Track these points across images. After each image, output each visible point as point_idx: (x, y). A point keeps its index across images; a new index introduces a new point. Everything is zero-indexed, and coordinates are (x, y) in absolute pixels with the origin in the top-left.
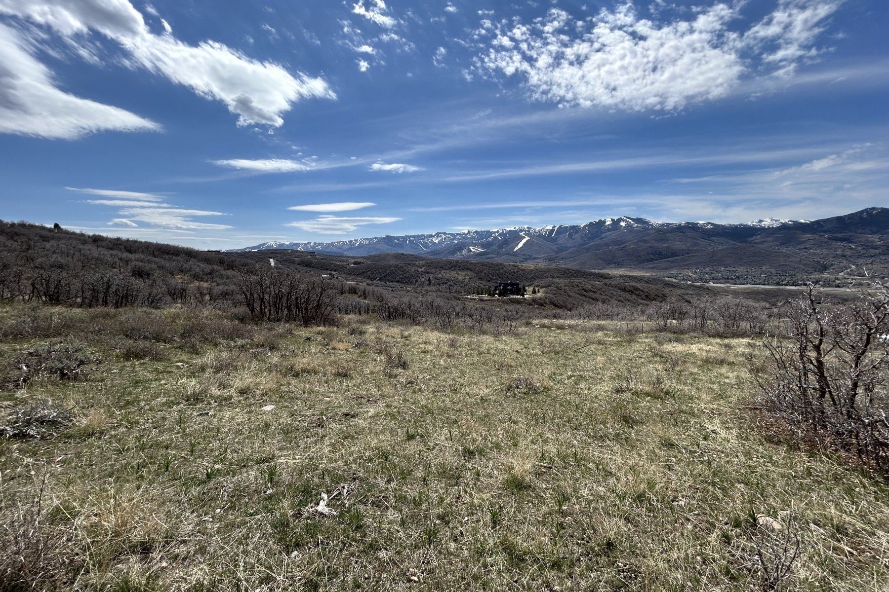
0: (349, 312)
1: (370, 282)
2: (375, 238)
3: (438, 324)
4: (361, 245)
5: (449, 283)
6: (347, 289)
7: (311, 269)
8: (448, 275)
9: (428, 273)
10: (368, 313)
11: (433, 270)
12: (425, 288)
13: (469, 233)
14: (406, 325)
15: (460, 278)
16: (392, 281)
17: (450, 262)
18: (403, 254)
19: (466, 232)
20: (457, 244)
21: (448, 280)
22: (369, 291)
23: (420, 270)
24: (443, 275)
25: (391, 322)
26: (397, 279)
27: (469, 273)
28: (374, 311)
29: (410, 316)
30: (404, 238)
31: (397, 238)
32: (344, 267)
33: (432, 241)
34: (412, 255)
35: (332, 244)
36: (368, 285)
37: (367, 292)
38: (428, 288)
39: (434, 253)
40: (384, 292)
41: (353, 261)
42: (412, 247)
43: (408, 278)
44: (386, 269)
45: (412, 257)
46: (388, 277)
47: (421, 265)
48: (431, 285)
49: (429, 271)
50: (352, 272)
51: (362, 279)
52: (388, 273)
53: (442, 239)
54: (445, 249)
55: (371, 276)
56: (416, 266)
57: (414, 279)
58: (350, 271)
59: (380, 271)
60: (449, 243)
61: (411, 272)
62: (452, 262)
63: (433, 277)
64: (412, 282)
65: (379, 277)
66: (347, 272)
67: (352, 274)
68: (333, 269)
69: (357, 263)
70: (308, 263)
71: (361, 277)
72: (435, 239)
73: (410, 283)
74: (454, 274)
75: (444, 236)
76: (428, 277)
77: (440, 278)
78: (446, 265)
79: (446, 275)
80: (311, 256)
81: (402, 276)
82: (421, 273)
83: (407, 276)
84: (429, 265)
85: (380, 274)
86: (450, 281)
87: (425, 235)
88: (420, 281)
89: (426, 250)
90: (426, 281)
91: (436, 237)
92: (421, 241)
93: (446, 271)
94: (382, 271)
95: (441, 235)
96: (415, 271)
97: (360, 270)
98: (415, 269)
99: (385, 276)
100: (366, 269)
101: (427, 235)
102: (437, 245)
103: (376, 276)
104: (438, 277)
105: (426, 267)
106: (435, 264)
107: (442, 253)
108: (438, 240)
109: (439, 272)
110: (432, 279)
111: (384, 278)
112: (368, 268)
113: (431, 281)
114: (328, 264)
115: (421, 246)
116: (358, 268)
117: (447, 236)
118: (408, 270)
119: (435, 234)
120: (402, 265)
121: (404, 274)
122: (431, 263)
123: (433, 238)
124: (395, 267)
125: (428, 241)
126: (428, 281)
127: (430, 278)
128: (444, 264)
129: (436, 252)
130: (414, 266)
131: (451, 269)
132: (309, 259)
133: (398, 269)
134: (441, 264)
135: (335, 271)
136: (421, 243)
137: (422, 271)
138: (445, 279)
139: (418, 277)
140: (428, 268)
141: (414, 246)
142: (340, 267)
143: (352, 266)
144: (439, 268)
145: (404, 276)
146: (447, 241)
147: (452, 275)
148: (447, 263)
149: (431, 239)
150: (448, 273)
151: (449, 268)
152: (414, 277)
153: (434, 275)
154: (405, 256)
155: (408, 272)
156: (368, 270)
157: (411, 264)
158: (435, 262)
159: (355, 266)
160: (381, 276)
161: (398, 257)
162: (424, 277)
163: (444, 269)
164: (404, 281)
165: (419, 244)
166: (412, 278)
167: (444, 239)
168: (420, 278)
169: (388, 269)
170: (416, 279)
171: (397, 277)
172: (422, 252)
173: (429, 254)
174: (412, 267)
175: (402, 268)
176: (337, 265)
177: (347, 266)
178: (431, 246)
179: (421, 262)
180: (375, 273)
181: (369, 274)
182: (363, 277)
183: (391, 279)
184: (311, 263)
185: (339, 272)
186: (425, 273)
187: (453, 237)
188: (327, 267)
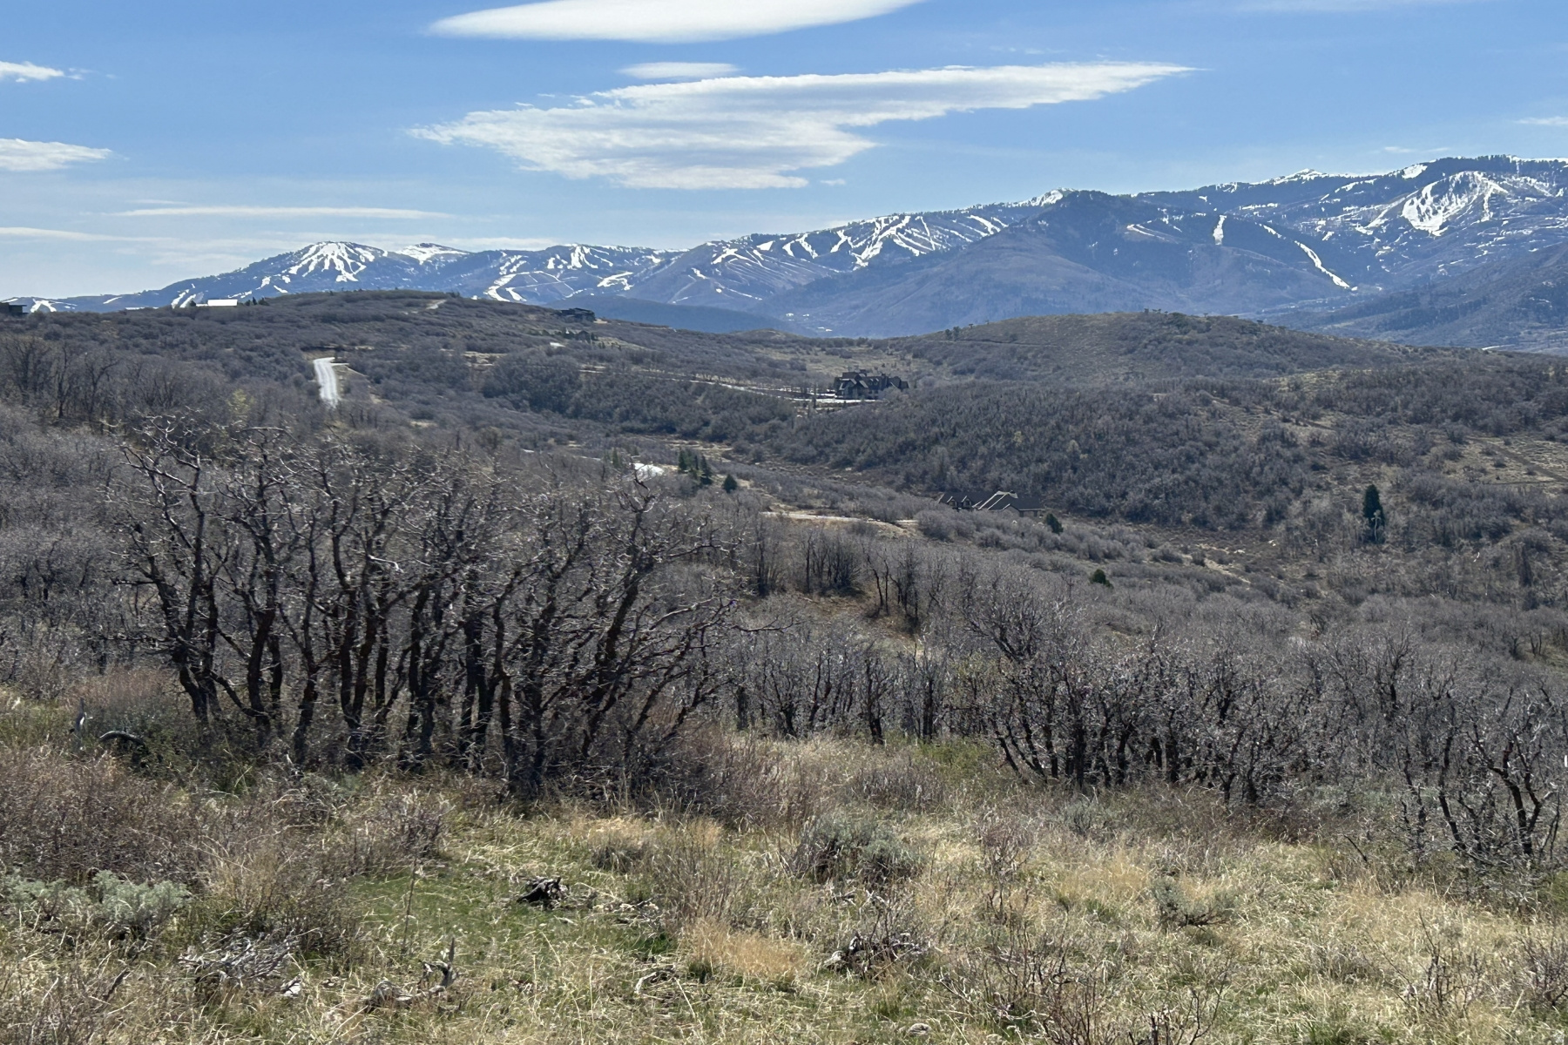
0: (800, 718)
1: (946, 516)
2: (989, 212)
3: (1438, 840)
4: (893, 264)
5: (1522, 531)
6: (791, 560)
7: (564, 426)
8: (1514, 471)
9: (1360, 454)
10: (930, 730)
11: (1402, 438)
12: (1340, 565)
14: (1202, 829)
16: (1102, 514)
17: (1533, 378)
18: (1178, 321)
21: (1514, 509)
22: (940, 578)
23: (1303, 433)
24: (1474, 474)
25: (1088, 806)
26: (1134, 498)
28: (972, 722)
29: (1220, 771)
30: (1196, 209)
31: (1143, 208)
32: (773, 413)
33: (1397, 223)
34: (1251, 328)
35: (702, 256)
36: (934, 533)
37: (922, 585)
38: (1363, 565)
39: (1412, 306)
40: (1043, 587)
41: (835, 368)
42: (1249, 267)
43: (1214, 489)
44: (1058, 426)
45: (1245, 339)
46: (1074, 477)
47: (1312, 395)
48: (1383, 541)
49: (1372, 438)
50: (827, 445)
51: (895, 494)
52: (1074, 452)
53: (1478, 205)
54: (1495, 277)
55: (955, 473)
56: (1278, 405)
57: (1261, 495)
58: (815, 441)
59: (1018, 438)
60: (1526, 238)
61: (1236, 449)
62: (1547, 378)
63: (1398, 487)
64: (1242, 518)
65: (1010, 477)
66: (794, 450)
67: (827, 460)
68: (707, 424)
69: (859, 384)
70: (551, 383)
71: (890, 484)
72: (1423, 209)
73: (1232, 527)
74: (1560, 461)
75: (1490, 183)
76: (1363, 487)
77: (1455, 494)
78: (1501, 396)
79: (1501, 472)
80: (566, 336)
81: (1174, 471)
82: (1315, 454)
83: (1205, 473)
84: (1374, 393)
85: (1019, 457)
86: (1529, 511)
87: (1350, 180)
88: (1300, 514)
89: (1349, 290)
90: (1347, 516)
91: (1433, 193)
92: (1323, 222)
93: (1498, 442)
94: (1032, 439)
95: (1469, 173)
96: (1264, 439)
97: (880, 435)
98: (1265, 427)
99: (1053, 474)
100: (919, 428)
101: (1369, 178)
102: (1435, 251)
103: (993, 475)
104: (1440, 488)
105: (1348, 413)
106: (1416, 386)
107: (1476, 306)
108: (1440, 219)
109: (1451, 447)
110: (1391, 501)
111: (1044, 488)
112: (934, 421)
113: (1382, 515)
114: (672, 393)
115: (1318, 263)
116: (863, 422)
117: (1515, 183)
118: (1218, 434)
119: (1420, 169)
120: (1177, 395)
121: (1190, 459)
122: (1390, 386)
123: (1404, 203)
124: (1123, 410)
125: (1372, 224)
126: (1361, 513)
127: (1372, 495)
128: (1488, 386)
129: (1424, 301)
130: (1259, 403)
131: (1543, 424)
132: (554, 357)
133: (1144, 428)
134: (1465, 386)
135: (718, 437)
136: (1315, 243)
137: (1315, 442)
138: (1490, 500)
139: (1284, 482)
140: (1365, 421)
141: (1265, 264)
142: (754, 410)
143: (831, 400)
144: (1448, 421)
145: (1188, 473)
146: (1515, 224)
147: (1546, 473)
148: (1513, 385)
149: (1394, 205)
150: (1516, 458)
151: (1528, 422)
152: (1258, 488)
153: (1408, 471)
154: (1193, 334)
155: (1218, 449)
156: (936, 430)
157: (1234, 389)
158: (1414, 373)
159: (845, 405)
160: (1025, 469)
161: (1145, 341)
162: (1328, 487)
163: (1484, 428)
164: (1182, 508)
165: (1303, 246)
166: (1246, 492)
167: (1491, 209)
168: (1298, 493)
169: (1077, 424)
170: (1268, 500)
171: (1132, 480)
172: (1320, 301)
173: (1376, 319)
174: (1248, 410)
175: (1171, 416)
176: (731, 395)
177: (798, 404)
178: (1388, 258)
179: (1310, 377)
180: (983, 450)
181: (947, 459)
182: (900, 480)
183: (1089, 490)
184: (566, 385)
185: (742, 442)
186: (1338, 452)
187: (1561, 193)
188: (664, 409)
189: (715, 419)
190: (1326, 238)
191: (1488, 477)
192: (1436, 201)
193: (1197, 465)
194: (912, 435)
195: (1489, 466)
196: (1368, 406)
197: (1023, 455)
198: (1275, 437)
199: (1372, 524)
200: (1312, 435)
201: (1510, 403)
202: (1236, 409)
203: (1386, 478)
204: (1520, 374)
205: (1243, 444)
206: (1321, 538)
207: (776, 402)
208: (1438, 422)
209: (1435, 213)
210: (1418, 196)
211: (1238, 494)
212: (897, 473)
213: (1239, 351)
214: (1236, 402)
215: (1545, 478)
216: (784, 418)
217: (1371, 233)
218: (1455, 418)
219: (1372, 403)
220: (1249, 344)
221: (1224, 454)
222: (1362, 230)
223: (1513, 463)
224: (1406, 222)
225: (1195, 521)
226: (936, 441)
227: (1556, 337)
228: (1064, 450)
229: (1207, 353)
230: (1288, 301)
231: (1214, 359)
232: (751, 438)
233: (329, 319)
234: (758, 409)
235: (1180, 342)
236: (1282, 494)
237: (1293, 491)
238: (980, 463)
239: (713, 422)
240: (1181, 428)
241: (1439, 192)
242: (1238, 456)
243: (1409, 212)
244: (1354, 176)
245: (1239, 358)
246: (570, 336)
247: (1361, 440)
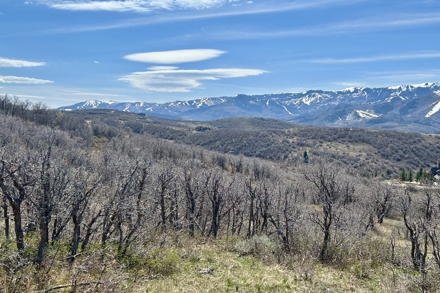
5: (336, 161)
8: (333, 149)
9: (302, 145)
13: (356, 91)
15: (353, 154)
16: (251, 156)
17: (335, 131)
18: (262, 119)
19: (352, 90)
20: (338, 107)
21: (334, 157)
23: (291, 141)
24: (325, 149)
26: (257, 153)
27: (366, 147)
30: (263, 99)
32: (183, 134)
33: (301, 102)
34: (277, 121)
39: (305, 118)
42: (273, 110)
43: (274, 151)
44: (242, 138)
45: (275, 123)
46: (245, 148)
47: (292, 133)
48: (308, 162)
49: (304, 142)
50: (194, 141)
51: (209, 151)
52: (245, 143)
53: (317, 99)
54: (320, 113)
55: (221, 147)
56: (286, 135)
57: (283, 153)
58: (192, 140)
59: (234, 140)
60: (326, 106)
61: (278, 143)
62: (338, 131)
63: (310, 152)
64: (279, 157)
65: (232, 148)
66: (187, 142)
67: (194, 144)
68: (169, 136)
69: (201, 129)
70: (137, 127)
71: (207, 149)
72: (306, 100)
73: (277, 159)
74: (342, 147)
75: (319, 95)
76: (303, 152)
77: (322, 153)
78: (330, 134)
79: (330, 149)
80: (140, 119)
81: (265, 148)
82: (293, 145)
83: (272, 148)
84: (304, 133)
85: (234, 144)
86: (337, 157)
87: (292, 94)
88: (291, 157)
89: (292, 115)
90: (301, 158)
91: (308, 97)
92: (287, 102)
93: (329, 143)
94: (236, 140)
95: (315, 93)
96: (283, 142)
97: (205, 139)
98: (283, 139)
99: (241, 148)
100: (213, 138)
101: (296, 93)
102: (308, 108)
103: (229, 147)
104: (319, 152)
105: (300, 137)
106: (313, 132)
107: (317, 118)
108: (310, 102)
109: (320, 144)
110: (309, 155)
111: (239, 151)
112: (216, 136)
113: (307, 157)
114: (162, 130)
115: (286, 109)
116: (202, 136)
117: (324, 95)
118: (274, 140)
119: (306, 92)
120: (265, 132)
121: (268, 145)
122: (307, 132)
123: (302, 99)
124: (255, 135)
125: (297, 102)
126: (303, 157)
127: (305, 153)
128: (327, 132)
129: (307, 117)
130: (282, 134)
131: (338, 140)
132: (138, 122)
133: (259, 139)
134: (322, 132)
135: (172, 139)
136: (286, 106)
137: (293, 142)
138: (329, 155)
139: (287, 150)
140: (303, 138)
141: (276, 109)
142: (179, 134)
143: (195, 132)
144: (319, 139)
145: (268, 148)
146: (324, 103)
147: (339, 149)
148: (332, 132)
149: (301, 99)
150: (333, 146)
151: (335, 139)
152: (282, 151)
153: (312, 148)
154: (265, 122)
155: (274, 143)
156: (217, 138)
157: (277, 131)
158: (312, 129)
159: (198, 133)
160: (235, 147)
161: (256, 123)
162: (296, 152)
163: (326, 140)
164: (267, 155)
165: (283, 106)
166: (280, 152)
167: (319, 100)
168: (290, 152)
169: (245, 138)
170: (284, 154)
171: (257, 149)
172: (287, 117)
173: (298, 120)
174: (279, 136)
175: (264, 136)
176: (174, 130)
177: (188, 132)
178: (300, 109)
179: (291, 130)
180: (226, 142)
181: (219, 144)
182: (210, 148)
183: (248, 151)
184: (140, 128)
185: (177, 140)
186: (298, 144)
187: (332, 97)
188: (160, 133)
189: (171, 135)
190: (288, 105)
191: (328, 150)
192: (309, 98)
193: (270, 146)
194: (212, 139)
195: (328, 148)
196: (303, 135)
197: (235, 144)
198: (285, 141)
199: (305, 159)
200: (293, 141)
201: (331, 135)
202: (277, 135)
203: (308, 150)
204: (333, 130)
205: (279, 142)
206: (295, 161)
207: (184, 132)
208: (317, 139)
209: (309, 100)
210: (305, 97)
211: (278, 152)
212: (209, 147)
213: (274, 125)
214: (277, 134)
215: (339, 151)
216: (185, 135)
217: (296, 104)
218: (321, 138)
219: (304, 135)
220: (276, 124)
221: (275, 144)
222: (294, 103)
223: (332, 147)
224: (303, 102)
225: (270, 158)
226: (217, 141)
227: (332, 125)
228: (243, 143)
229: (268, 125)
230: (280, 117)
231: (269, 126)
232: (178, 139)
233: (90, 113)
234: (180, 133)
235: (262, 123)
236: (287, 152)
237: (289, 152)
238: (226, 145)
239: (171, 136)
240: (267, 139)
241: (309, 96)
242: (278, 145)
243: (304, 100)
244: (293, 93)
245: (274, 126)
246: (140, 118)
247: (302, 142)
